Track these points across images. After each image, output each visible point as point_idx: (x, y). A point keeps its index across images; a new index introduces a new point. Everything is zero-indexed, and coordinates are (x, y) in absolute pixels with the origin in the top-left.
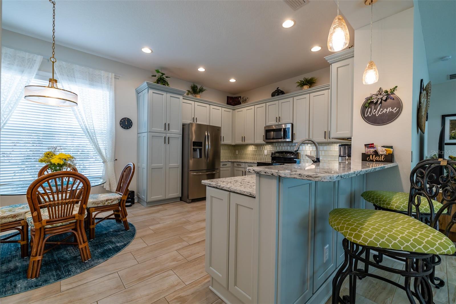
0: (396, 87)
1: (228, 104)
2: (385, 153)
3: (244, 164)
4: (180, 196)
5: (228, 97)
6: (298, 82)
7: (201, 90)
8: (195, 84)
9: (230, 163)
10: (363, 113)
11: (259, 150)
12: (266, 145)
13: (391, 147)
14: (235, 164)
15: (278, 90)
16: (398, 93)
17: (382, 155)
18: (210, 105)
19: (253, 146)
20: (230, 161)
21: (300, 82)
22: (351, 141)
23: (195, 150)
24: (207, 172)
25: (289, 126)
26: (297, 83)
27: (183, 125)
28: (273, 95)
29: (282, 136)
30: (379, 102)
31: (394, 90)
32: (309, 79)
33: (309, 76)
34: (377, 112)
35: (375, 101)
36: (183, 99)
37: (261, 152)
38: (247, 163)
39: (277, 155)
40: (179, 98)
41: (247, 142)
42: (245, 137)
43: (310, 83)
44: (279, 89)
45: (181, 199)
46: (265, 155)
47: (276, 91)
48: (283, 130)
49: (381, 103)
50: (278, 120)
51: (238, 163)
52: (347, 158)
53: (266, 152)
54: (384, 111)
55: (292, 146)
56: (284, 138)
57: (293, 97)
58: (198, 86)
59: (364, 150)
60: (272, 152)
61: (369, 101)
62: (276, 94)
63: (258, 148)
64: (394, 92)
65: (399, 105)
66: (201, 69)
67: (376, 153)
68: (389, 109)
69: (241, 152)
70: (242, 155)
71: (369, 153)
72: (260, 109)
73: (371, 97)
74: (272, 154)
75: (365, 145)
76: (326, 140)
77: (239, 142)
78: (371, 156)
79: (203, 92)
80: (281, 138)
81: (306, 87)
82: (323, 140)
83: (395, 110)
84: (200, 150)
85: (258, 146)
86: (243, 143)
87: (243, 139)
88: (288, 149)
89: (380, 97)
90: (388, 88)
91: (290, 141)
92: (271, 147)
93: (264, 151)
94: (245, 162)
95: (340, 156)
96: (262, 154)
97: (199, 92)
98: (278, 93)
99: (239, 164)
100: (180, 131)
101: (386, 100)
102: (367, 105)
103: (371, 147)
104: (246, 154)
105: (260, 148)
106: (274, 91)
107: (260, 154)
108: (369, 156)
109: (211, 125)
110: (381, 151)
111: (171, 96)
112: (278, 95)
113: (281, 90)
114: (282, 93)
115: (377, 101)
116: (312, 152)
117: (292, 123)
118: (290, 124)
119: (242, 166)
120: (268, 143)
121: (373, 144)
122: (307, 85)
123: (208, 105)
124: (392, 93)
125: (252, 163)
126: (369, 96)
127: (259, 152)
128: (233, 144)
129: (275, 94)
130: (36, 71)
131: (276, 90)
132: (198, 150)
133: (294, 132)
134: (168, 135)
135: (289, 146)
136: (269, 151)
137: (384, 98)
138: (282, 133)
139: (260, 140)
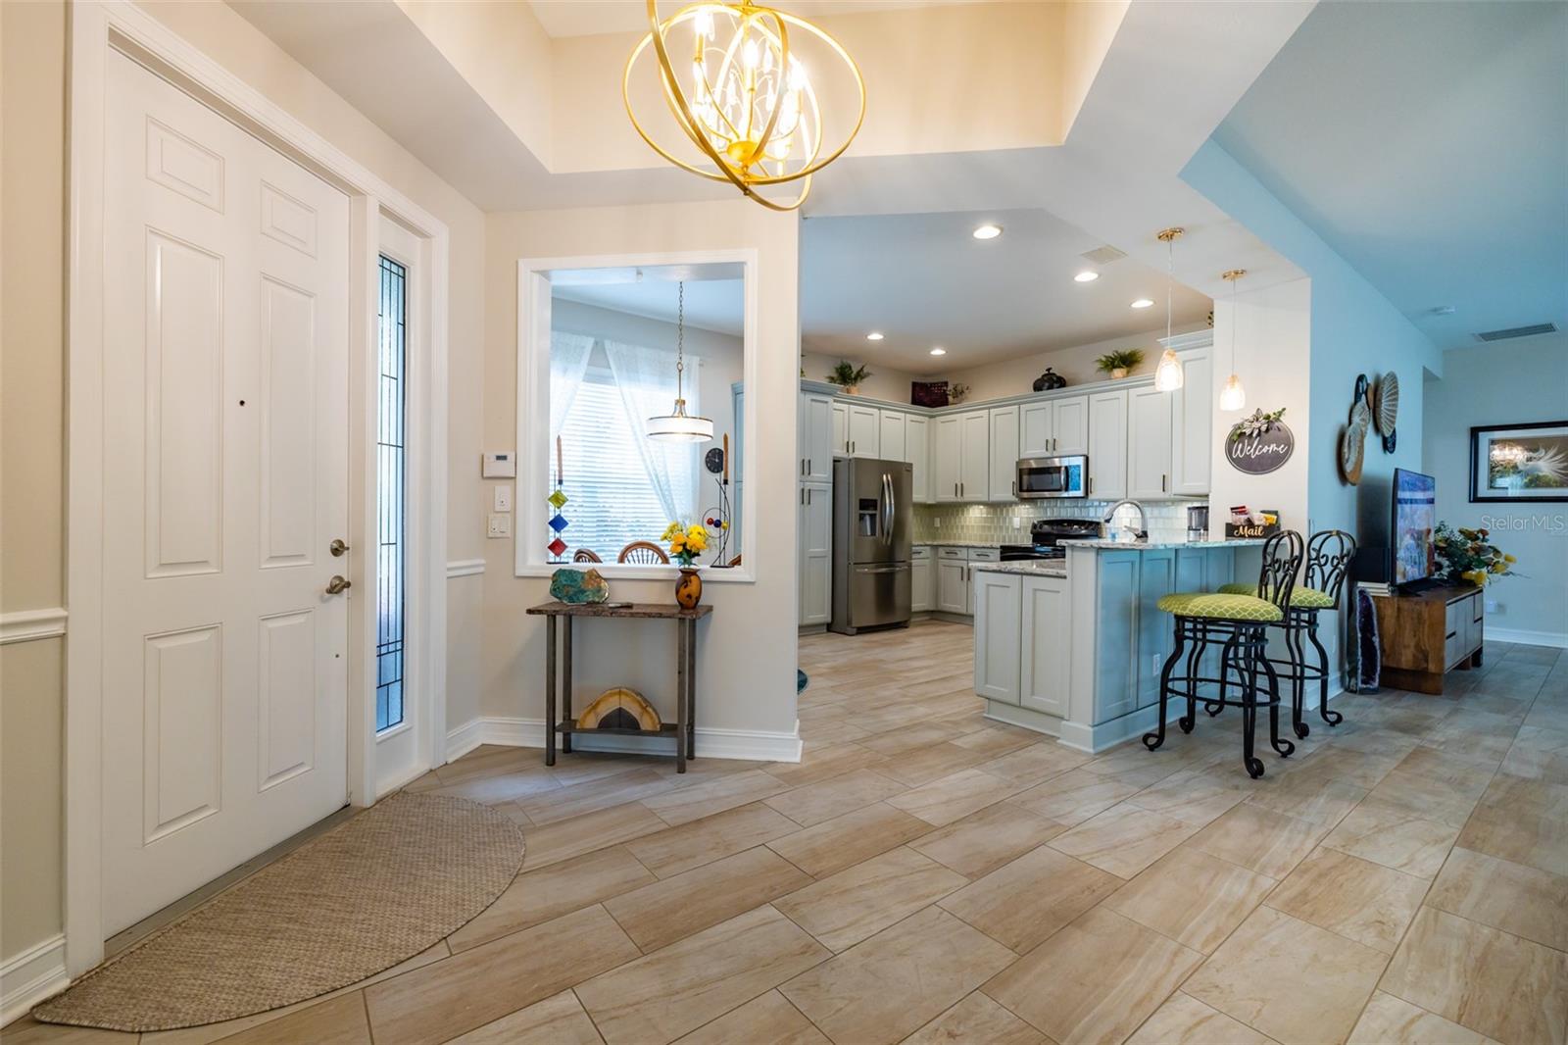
0: (1284, 409)
1: (914, 402)
2: (1263, 522)
3: (965, 551)
4: (829, 620)
5: (915, 385)
6: (1101, 361)
7: (860, 376)
8: (844, 361)
9: (928, 548)
10: (1229, 452)
11: (999, 519)
12: (1016, 504)
13: (1276, 513)
14: (942, 552)
15: (1049, 374)
16: (1286, 421)
17: (1259, 526)
18: (880, 409)
19: (982, 507)
20: (928, 543)
21: (1104, 359)
22: (1208, 501)
23: (862, 517)
24: (877, 567)
25: (1080, 461)
26: (1097, 361)
27: (835, 461)
28: (1038, 387)
29: (1063, 482)
30: (1254, 435)
31: (1280, 415)
32: (1127, 353)
33: (1125, 347)
34: (1253, 450)
35: (1248, 432)
36: (835, 401)
37: (1004, 522)
38: (973, 547)
39: (1046, 528)
40: (826, 402)
41: (967, 497)
42: (965, 485)
43: (1128, 361)
44: (1051, 371)
45: (830, 628)
46: (1014, 529)
47: (1045, 378)
48: (1063, 469)
49: (1259, 434)
50: (1050, 446)
51: (948, 549)
52: (1202, 531)
53: (1016, 522)
54: (1264, 450)
55: (1085, 507)
56: (1067, 489)
57: (1088, 394)
58: (852, 365)
59: (1230, 518)
60: (1034, 524)
61: (1239, 432)
62: (1047, 384)
63: (995, 513)
64: (1281, 418)
65: (1288, 443)
66: (875, 337)
67: (1250, 524)
68: (1273, 447)
69: (950, 522)
70: (952, 529)
71: (1239, 524)
72: (1004, 420)
73: (1242, 424)
74: (1034, 526)
75: (1232, 509)
76: (1165, 496)
77: (948, 496)
78: (1241, 528)
79: (865, 380)
80: (1060, 490)
81: (1118, 373)
82: (1159, 494)
83: (1281, 449)
84: (873, 517)
85: (995, 507)
86: (959, 499)
87: (960, 489)
88: (1076, 515)
89: (1256, 425)
90: (1270, 410)
91: (1082, 495)
92: (1031, 510)
93: (1011, 519)
94: (968, 547)
95: (1190, 528)
96: (1007, 529)
97: (856, 379)
98: (1051, 382)
99: (952, 550)
100: (828, 475)
101: (1267, 430)
102: (1235, 438)
103: (1242, 513)
104: (962, 527)
105: (1002, 511)
106: (1040, 377)
107: (1001, 528)
108: (1238, 528)
109: (882, 458)
110: (1259, 519)
111: (813, 400)
112: (1050, 387)
113: (1058, 375)
114: (1061, 383)
115: (1252, 433)
116: (1134, 521)
117: (1086, 453)
118: (1082, 458)
119: (959, 556)
120: (1024, 500)
121: (1244, 507)
122: (1120, 367)
123: (875, 411)
124: (1278, 419)
125: (988, 548)
126: (1239, 421)
127: (998, 522)
128: (931, 501)
129: (1043, 385)
130: (586, 366)
131: (1045, 375)
132: (868, 518)
133: (1090, 476)
134: (808, 486)
135: (1077, 507)
136: (1025, 520)
137: (1264, 428)
138: (1062, 477)
139: (1005, 491)
